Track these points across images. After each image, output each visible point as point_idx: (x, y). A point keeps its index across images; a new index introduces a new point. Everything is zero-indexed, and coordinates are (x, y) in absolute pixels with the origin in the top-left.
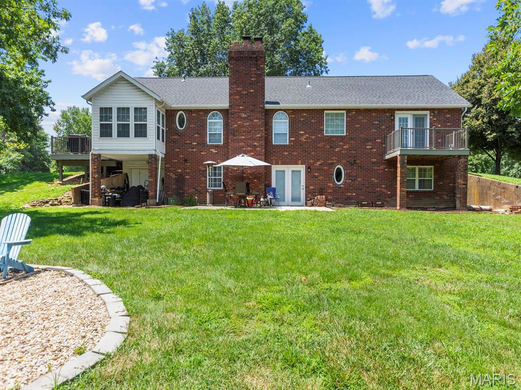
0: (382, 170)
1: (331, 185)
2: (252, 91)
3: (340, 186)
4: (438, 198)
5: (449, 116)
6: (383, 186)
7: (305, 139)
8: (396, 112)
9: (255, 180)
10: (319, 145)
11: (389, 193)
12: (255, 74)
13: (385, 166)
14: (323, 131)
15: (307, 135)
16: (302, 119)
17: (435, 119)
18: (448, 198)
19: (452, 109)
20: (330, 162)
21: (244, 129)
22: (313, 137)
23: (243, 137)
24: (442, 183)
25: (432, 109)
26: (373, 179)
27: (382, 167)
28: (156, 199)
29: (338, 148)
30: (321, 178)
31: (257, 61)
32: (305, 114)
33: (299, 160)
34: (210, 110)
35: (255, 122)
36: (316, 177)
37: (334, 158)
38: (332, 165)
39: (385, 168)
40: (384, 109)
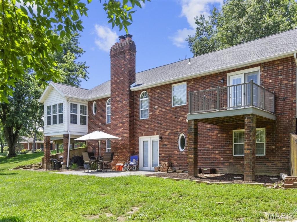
0: (215, 136)
1: (176, 152)
2: (122, 78)
3: (182, 153)
4: (270, 164)
5: (281, 67)
6: (217, 152)
7: (158, 112)
8: (228, 74)
9: (124, 150)
10: (168, 117)
11: (222, 159)
12: (124, 65)
13: (218, 132)
14: (171, 103)
15: (160, 109)
16: (157, 95)
17: (265, 74)
18: (282, 164)
19: (284, 59)
20: (175, 131)
21: (118, 110)
22: (164, 110)
23: (118, 116)
24: (274, 147)
25: (263, 63)
26: (208, 146)
27: (215, 133)
28: (66, 165)
29: (180, 118)
30: (169, 146)
31: (124, 54)
32: (158, 91)
33: (155, 131)
34: (107, 98)
35: (124, 103)
36: (166, 145)
37: (178, 127)
38: (177, 134)
39: (218, 134)
40: (217, 74)
